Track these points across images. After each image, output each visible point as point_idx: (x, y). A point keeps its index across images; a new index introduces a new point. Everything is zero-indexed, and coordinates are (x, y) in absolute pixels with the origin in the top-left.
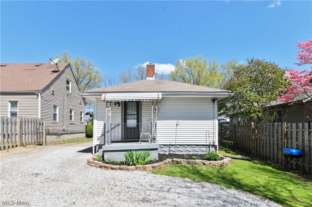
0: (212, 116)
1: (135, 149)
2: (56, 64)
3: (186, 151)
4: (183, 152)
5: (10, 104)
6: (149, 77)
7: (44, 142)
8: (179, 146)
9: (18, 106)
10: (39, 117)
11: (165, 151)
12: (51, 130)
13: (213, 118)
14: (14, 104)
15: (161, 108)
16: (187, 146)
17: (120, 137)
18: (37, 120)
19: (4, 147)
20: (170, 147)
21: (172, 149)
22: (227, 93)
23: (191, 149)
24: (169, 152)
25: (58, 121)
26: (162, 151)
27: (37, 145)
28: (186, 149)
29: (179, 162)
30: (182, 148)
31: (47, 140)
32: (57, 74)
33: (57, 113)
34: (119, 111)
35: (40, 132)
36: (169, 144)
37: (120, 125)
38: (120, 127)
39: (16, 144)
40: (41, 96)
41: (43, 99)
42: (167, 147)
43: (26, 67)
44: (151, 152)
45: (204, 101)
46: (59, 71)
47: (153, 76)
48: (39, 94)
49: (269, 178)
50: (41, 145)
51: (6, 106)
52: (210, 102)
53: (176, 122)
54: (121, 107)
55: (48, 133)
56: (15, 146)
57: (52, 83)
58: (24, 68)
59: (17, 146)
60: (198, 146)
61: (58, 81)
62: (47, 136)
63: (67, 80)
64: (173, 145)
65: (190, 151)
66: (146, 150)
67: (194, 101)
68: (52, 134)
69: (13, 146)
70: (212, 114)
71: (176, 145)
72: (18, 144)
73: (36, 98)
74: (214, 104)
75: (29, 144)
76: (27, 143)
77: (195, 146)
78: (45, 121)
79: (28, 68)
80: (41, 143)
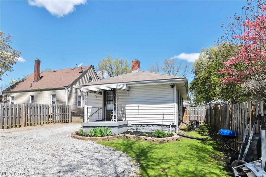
0: (172, 100)
1: (101, 126)
2: (81, 67)
3: (150, 130)
4: (147, 130)
5: (52, 96)
6: (134, 70)
7: (70, 121)
8: (144, 125)
9: (56, 97)
10: (66, 104)
11: (133, 129)
12: (76, 113)
13: (172, 101)
14: (54, 96)
15: (130, 94)
16: (151, 126)
17: (102, 118)
18: (64, 106)
19: (41, 123)
20: (137, 126)
21: (139, 127)
22: (181, 79)
23: (154, 128)
24: (137, 130)
25: (82, 107)
26: (131, 129)
27: (65, 123)
28: (150, 128)
29: (128, 137)
30: (147, 127)
31: (72, 119)
32: (81, 74)
33: (81, 101)
34: (101, 98)
35: (67, 114)
36: (136, 123)
37: (102, 108)
38: (102, 110)
39: (49, 122)
40: (68, 90)
41: (69, 92)
42: (135, 126)
43: (66, 71)
44: (112, 128)
45: (164, 87)
46: (83, 72)
47: (137, 69)
48: (67, 89)
49: (186, 154)
50: (68, 123)
51: (50, 97)
52: (170, 88)
53: (138, 106)
54: (102, 95)
55: (73, 115)
56: (48, 122)
57: (77, 81)
58: (65, 72)
59: (49, 123)
60: (160, 126)
61: (82, 79)
62: (73, 117)
63: (89, 77)
64: (139, 124)
65: (153, 129)
66: (108, 127)
67: (157, 87)
68: (77, 115)
69: (46, 123)
70: (172, 98)
71: (142, 124)
72: (50, 121)
73: (65, 91)
74: (173, 90)
75: (58, 122)
76: (57, 121)
77: (157, 126)
78: (70, 106)
79: (67, 72)
80: (68, 122)
